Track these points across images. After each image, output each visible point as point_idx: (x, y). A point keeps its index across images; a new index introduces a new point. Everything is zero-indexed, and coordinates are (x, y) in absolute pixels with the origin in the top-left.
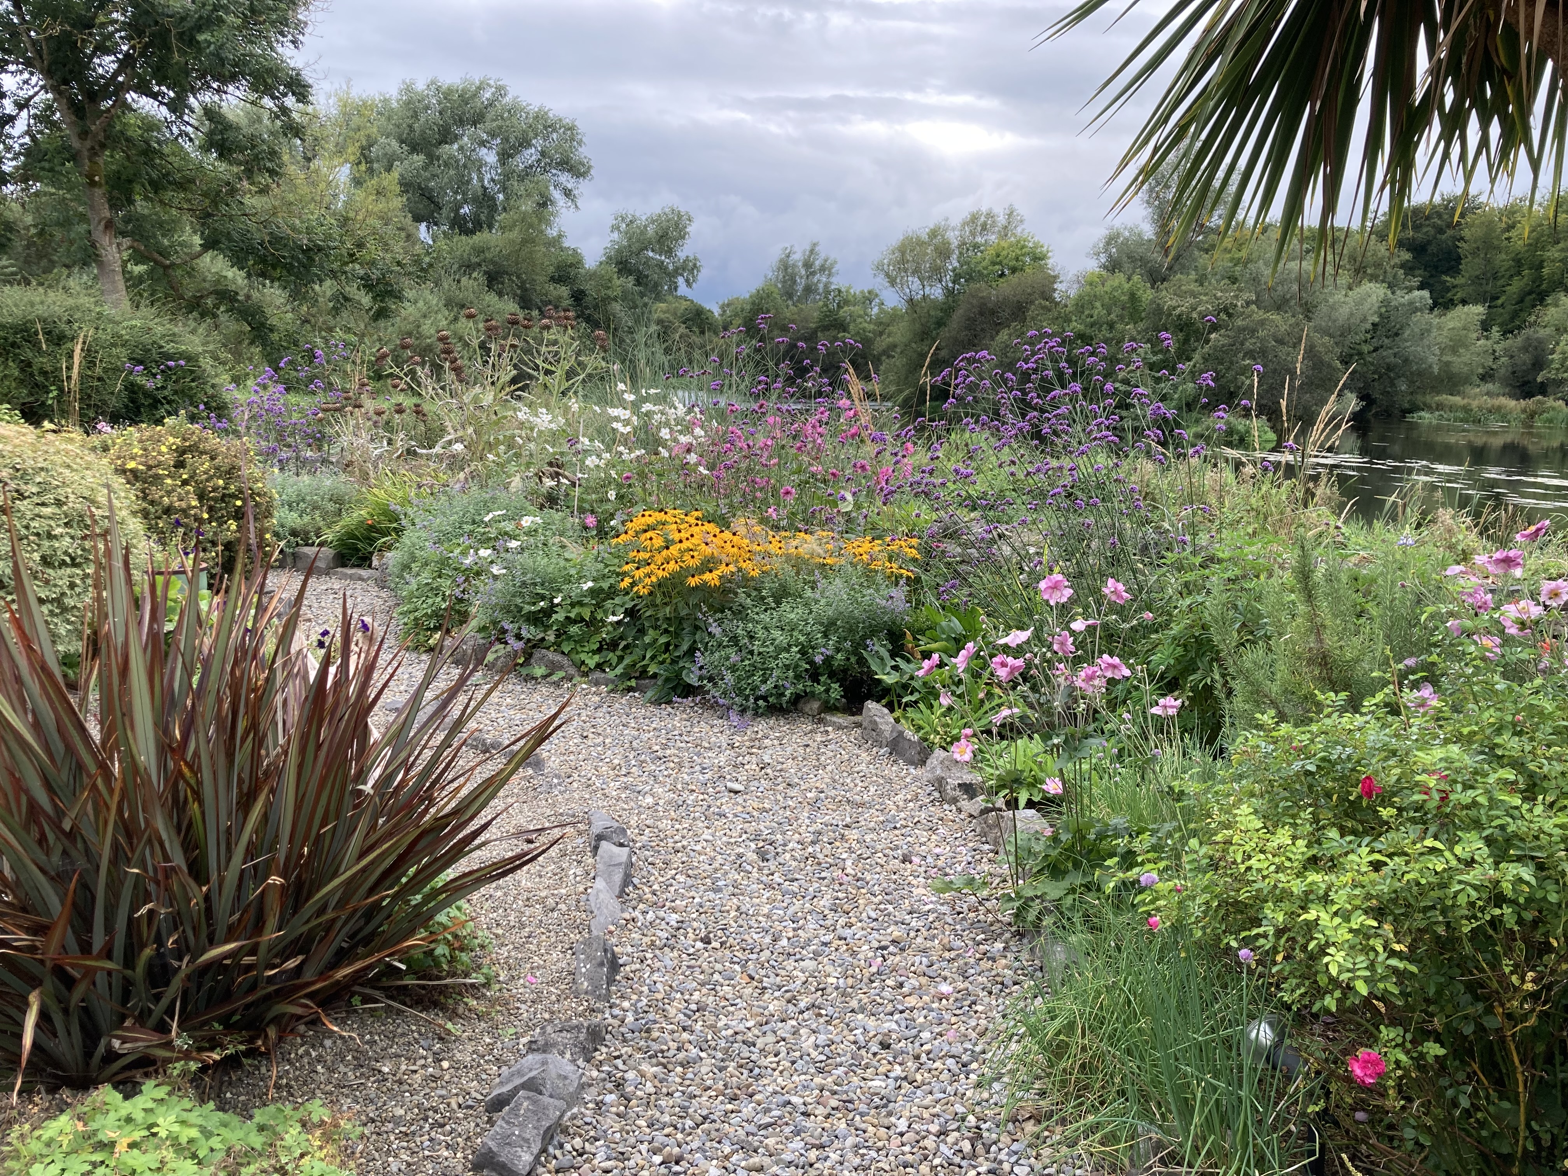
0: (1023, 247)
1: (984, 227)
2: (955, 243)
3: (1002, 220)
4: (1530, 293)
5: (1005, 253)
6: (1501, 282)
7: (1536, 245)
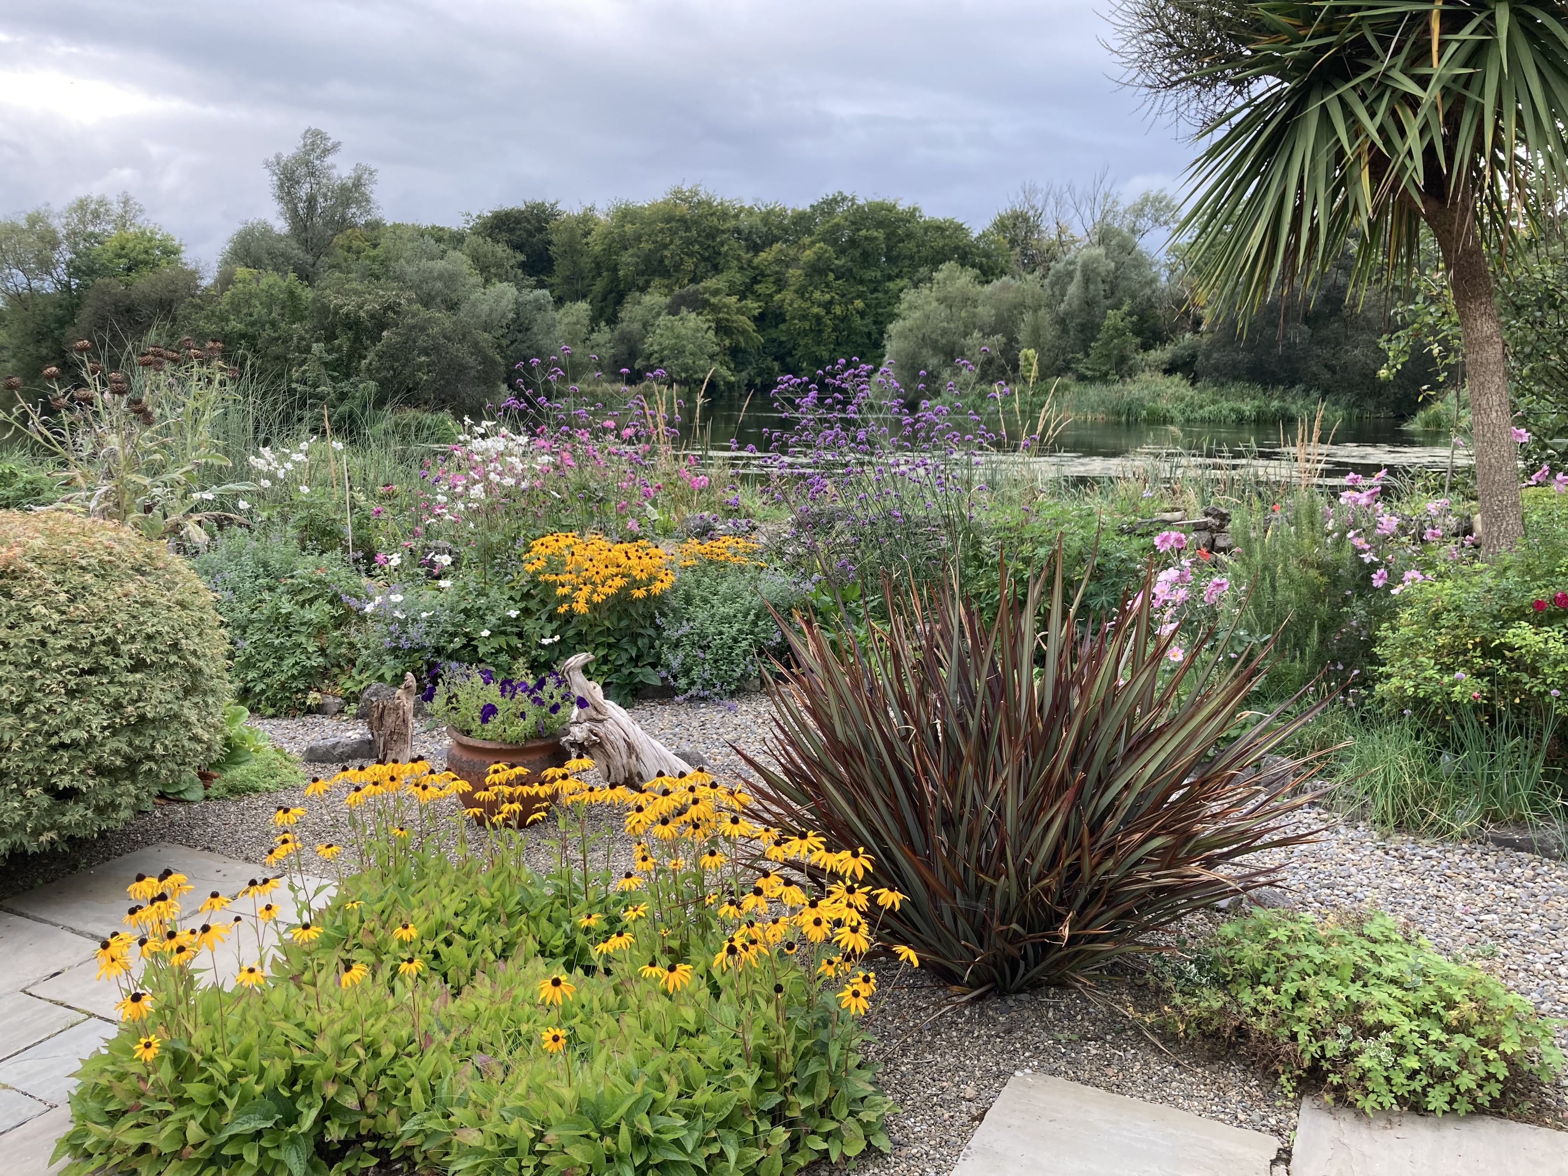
0: (150, 240)
1: (96, 215)
2: (62, 232)
3: (117, 209)
4: (611, 292)
5: (130, 245)
6: (586, 282)
7: (608, 250)
